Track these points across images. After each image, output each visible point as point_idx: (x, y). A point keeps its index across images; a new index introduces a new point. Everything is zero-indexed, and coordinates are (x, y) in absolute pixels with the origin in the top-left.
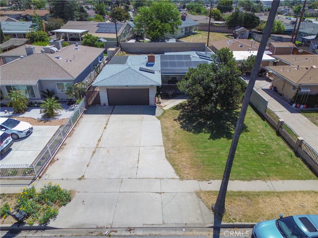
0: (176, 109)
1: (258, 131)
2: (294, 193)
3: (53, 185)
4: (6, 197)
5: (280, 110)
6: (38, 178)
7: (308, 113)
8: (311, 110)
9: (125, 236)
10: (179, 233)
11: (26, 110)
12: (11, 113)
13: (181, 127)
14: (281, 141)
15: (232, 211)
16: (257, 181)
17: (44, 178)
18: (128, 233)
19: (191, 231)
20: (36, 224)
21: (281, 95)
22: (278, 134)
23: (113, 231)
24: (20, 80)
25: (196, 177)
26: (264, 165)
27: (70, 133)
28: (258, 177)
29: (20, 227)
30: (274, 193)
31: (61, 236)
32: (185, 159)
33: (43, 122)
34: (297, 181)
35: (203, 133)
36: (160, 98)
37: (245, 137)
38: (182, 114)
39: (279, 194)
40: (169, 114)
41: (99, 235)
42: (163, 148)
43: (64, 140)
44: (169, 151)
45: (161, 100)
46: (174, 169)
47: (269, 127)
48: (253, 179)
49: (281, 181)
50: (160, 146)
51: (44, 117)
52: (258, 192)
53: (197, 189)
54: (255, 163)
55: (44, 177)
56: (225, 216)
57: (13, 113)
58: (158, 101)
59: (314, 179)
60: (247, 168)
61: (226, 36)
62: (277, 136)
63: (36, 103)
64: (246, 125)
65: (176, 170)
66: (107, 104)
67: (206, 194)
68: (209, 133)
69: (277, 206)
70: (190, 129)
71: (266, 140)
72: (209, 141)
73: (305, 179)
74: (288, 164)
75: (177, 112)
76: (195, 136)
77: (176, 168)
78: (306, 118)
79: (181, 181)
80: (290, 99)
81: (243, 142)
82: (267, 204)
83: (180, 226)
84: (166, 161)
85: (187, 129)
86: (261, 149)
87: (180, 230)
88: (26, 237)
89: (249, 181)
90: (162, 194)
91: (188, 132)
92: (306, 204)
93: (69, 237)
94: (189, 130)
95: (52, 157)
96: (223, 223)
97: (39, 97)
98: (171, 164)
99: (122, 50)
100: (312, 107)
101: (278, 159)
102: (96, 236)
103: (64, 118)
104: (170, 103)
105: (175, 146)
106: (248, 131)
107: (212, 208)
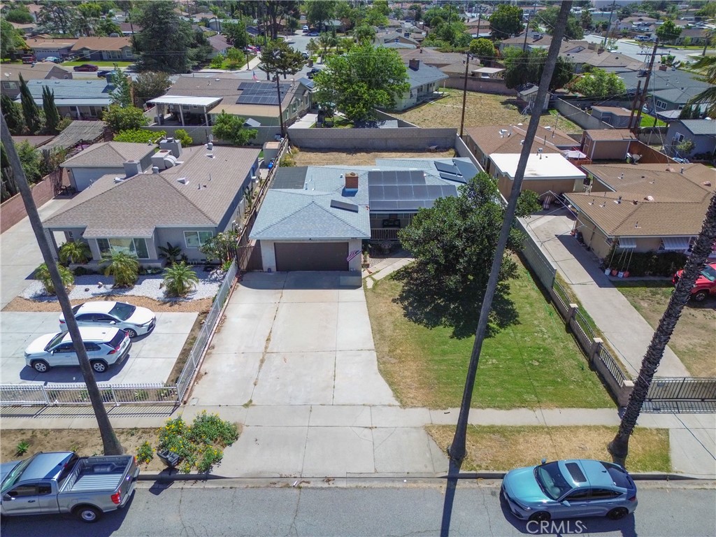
0: (396, 279)
1: (536, 322)
2: (574, 429)
3: (208, 415)
4: (140, 432)
5: (581, 282)
6: (182, 404)
7: (630, 287)
8: (636, 282)
9: (322, 488)
10: (398, 485)
11: (135, 282)
12: (110, 286)
13: (405, 316)
14: (571, 341)
15: (477, 455)
16: (520, 409)
17: (191, 404)
18: (326, 485)
19: (415, 482)
20: (194, 472)
21: (589, 249)
22: (569, 328)
23: (303, 481)
24: (122, 228)
25: (426, 403)
26: (535, 384)
27: (218, 326)
28: (524, 404)
29: (172, 475)
30: (543, 428)
31: (231, 488)
32: (409, 374)
33: (168, 304)
34: (583, 410)
35: (442, 327)
36: (368, 257)
37: (512, 335)
38: (406, 288)
39: (550, 430)
40: (384, 290)
41: (285, 486)
42: (375, 354)
43: (210, 339)
44: (384, 359)
45: (369, 260)
46: (392, 390)
47: (556, 315)
48: (515, 407)
49: (557, 410)
50: (369, 350)
51: (168, 294)
52: (520, 427)
53: (427, 421)
54: (522, 381)
55: (191, 402)
56: (465, 462)
57: (113, 288)
58: (365, 261)
59: (610, 407)
60: (508, 389)
61: (503, 103)
62: (566, 333)
63: (150, 268)
64: (517, 311)
65: (395, 391)
66: (274, 269)
67: (439, 431)
68: (452, 326)
69: (544, 448)
70: (419, 318)
71: (546, 339)
72: (451, 341)
73: (596, 408)
74: (575, 381)
75: (398, 284)
76: (427, 331)
77: (396, 389)
78: (624, 298)
79: (402, 410)
80: (602, 260)
81: (508, 343)
82: (529, 445)
83: (400, 475)
84: (379, 376)
85: (416, 318)
86: (535, 356)
87: (399, 481)
88: (182, 489)
89: (508, 409)
90: (374, 430)
91: (417, 324)
92: (588, 446)
93: (243, 489)
94: (418, 321)
95: (197, 369)
96: (461, 472)
97: (156, 257)
98: (387, 381)
99: (292, 143)
100: (641, 276)
101: (560, 373)
102: (281, 487)
103: (202, 297)
104: (385, 266)
105: (393, 351)
106: (519, 323)
107: (448, 450)
